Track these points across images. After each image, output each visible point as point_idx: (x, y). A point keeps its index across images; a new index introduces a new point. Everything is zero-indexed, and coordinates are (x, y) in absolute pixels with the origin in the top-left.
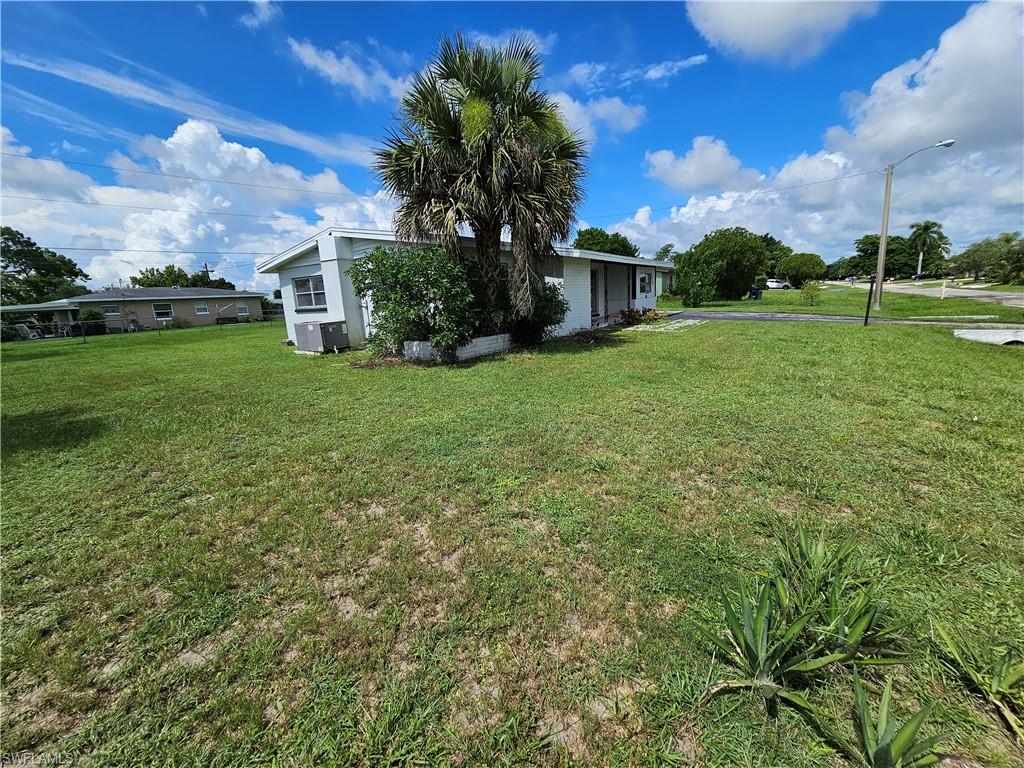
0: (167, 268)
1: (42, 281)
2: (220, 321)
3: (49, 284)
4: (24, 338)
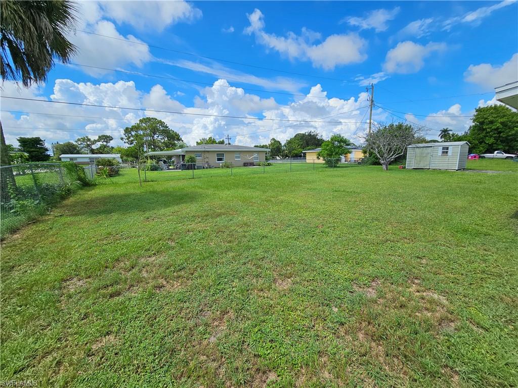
0: (210, 138)
1: (169, 143)
2: (245, 165)
3: (171, 143)
4: (162, 170)
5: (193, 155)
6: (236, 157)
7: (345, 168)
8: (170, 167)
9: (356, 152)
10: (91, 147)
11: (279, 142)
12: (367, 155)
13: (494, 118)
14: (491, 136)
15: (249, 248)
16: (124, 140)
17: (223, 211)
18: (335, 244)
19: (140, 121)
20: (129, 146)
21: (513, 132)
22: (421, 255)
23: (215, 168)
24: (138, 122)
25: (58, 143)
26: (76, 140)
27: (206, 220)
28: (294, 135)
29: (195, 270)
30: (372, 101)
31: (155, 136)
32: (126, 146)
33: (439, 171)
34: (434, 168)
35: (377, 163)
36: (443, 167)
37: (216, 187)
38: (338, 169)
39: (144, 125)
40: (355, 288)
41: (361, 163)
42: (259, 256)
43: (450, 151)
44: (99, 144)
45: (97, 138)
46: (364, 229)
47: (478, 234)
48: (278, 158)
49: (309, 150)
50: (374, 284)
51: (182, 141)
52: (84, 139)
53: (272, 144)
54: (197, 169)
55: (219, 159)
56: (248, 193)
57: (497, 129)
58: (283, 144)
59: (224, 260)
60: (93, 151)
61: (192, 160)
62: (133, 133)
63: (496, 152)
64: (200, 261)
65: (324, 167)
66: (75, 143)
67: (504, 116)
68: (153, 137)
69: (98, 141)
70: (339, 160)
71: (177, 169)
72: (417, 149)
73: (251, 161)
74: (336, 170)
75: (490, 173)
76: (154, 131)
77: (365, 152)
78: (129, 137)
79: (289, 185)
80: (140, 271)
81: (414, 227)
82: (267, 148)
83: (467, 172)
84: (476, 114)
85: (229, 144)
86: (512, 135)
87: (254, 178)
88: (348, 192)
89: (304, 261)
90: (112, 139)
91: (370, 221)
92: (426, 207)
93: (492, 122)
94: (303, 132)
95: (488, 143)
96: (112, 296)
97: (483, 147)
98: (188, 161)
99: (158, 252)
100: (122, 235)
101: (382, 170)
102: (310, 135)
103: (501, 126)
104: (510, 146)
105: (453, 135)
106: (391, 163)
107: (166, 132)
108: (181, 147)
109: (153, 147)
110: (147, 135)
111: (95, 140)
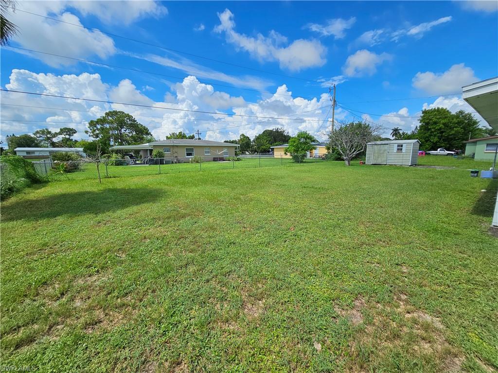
0: (179, 133)
1: (137, 137)
2: (215, 160)
3: (139, 138)
4: (128, 164)
5: (161, 150)
6: (206, 152)
7: (310, 164)
8: (137, 162)
9: (320, 149)
10: (51, 141)
11: (249, 138)
12: (331, 151)
13: (438, 119)
14: (435, 136)
15: (214, 259)
16: (89, 134)
17: (188, 211)
18: (310, 250)
19: (106, 114)
20: (94, 139)
21: (453, 132)
22: (400, 261)
23: (184, 162)
24: (104, 115)
25: (13, 135)
26: (35, 132)
27: (168, 222)
28: (262, 132)
29: (145, 294)
30: (335, 101)
31: (122, 130)
32: (91, 139)
33: (395, 167)
34: (390, 164)
35: (339, 158)
36: (398, 162)
37: (184, 184)
38: (305, 164)
39: (110, 118)
40: (338, 310)
41: (325, 158)
42: (226, 270)
43: (404, 148)
44: (61, 137)
45: (58, 131)
46: (337, 230)
47: (448, 233)
48: (247, 153)
49: (276, 145)
50: (357, 303)
51: (152, 135)
52: (43, 132)
53: (241, 139)
54: (166, 164)
55: (189, 154)
56: (216, 190)
57: (440, 129)
58: (252, 140)
59: (183, 277)
60: (53, 145)
61: (160, 155)
62: (99, 127)
63: (439, 149)
64: (153, 280)
65: (291, 162)
66: (33, 136)
67: (446, 117)
68: (120, 131)
69: (60, 133)
70: (305, 156)
71: (144, 164)
72: (376, 146)
73: (221, 157)
74: (303, 165)
75: (438, 169)
76: (121, 124)
77: (328, 149)
78: (95, 131)
79: (258, 181)
80: (72, 299)
81: (386, 226)
82: (237, 143)
83: (419, 168)
84: (422, 115)
85: (199, 139)
86: (452, 135)
87: (223, 173)
88: (317, 188)
89: (277, 276)
90: (75, 132)
91: (342, 221)
92: (392, 204)
93: (435, 123)
94: (270, 128)
95: (433, 142)
96: (18, 346)
97: (429, 145)
98: (156, 156)
99: (102, 269)
100: (61, 246)
101: (344, 165)
102: (277, 131)
103: (443, 127)
104: (450, 144)
105: (403, 134)
106: (352, 159)
107: (134, 126)
108: (149, 141)
109: (120, 141)
110: (114, 129)
111: (56, 133)
